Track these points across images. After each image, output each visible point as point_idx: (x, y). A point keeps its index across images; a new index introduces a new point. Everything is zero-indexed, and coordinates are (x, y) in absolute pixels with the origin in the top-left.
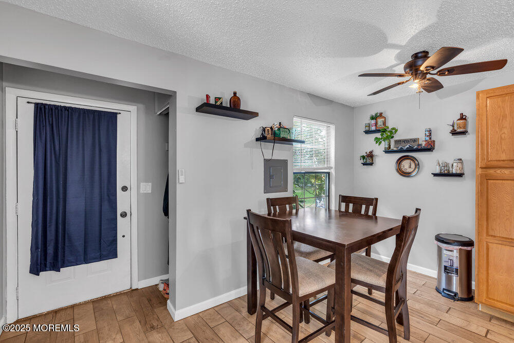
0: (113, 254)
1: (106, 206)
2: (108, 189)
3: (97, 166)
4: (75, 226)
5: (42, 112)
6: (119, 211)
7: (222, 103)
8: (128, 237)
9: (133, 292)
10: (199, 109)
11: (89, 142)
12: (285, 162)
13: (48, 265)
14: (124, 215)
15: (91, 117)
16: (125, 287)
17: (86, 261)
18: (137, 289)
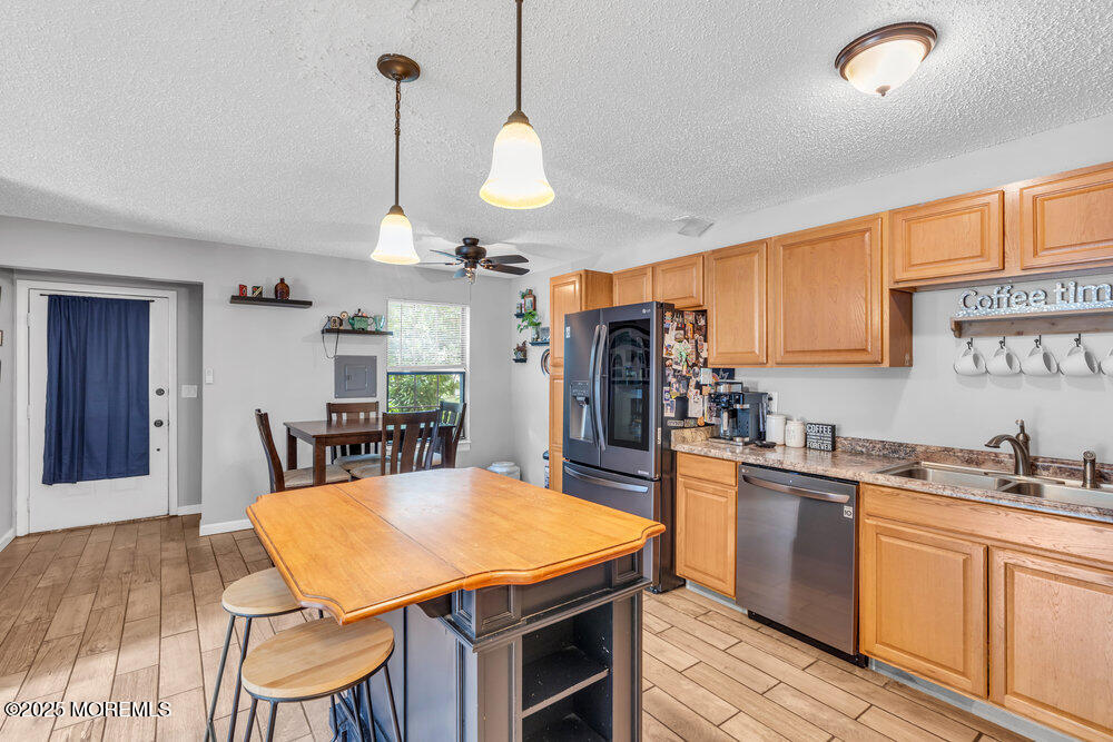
0: (145, 470)
1: (134, 413)
2: (138, 392)
3: (123, 363)
4: (96, 434)
5: (57, 304)
6: (153, 418)
7: (261, 293)
8: (164, 451)
9: (170, 518)
10: (235, 299)
11: (113, 334)
12: (373, 360)
13: (63, 476)
14: (159, 424)
15: (116, 307)
16: (162, 512)
17: (110, 476)
18: (176, 516)
